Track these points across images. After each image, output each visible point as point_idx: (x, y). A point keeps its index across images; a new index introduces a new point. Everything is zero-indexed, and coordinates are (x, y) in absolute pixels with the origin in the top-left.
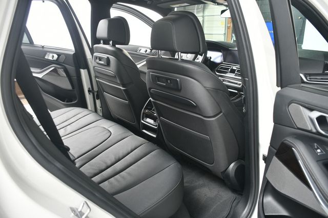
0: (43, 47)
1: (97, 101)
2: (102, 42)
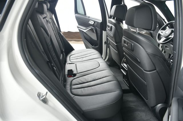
1: (108, 49)
2: (112, 17)
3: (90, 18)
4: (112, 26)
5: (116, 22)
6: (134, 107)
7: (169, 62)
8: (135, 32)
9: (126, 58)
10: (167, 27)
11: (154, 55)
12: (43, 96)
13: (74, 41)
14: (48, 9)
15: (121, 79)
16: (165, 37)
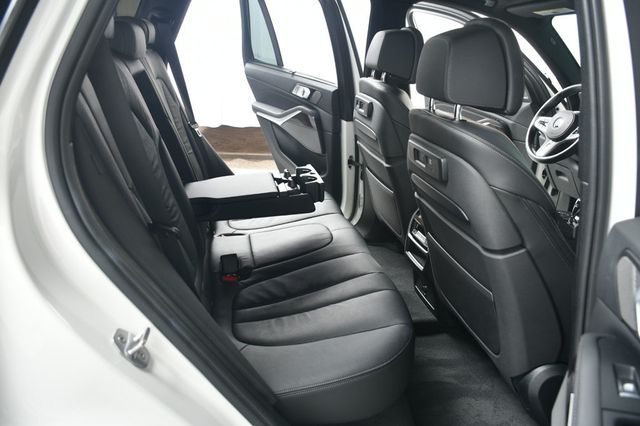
0: (293, 74)
1: (361, 183)
2: (373, 73)
3: (296, 78)
4: (371, 103)
5: (387, 89)
6: (453, 381)
7: (569, 223)
8: (451, 121)
9: (424, 211)
10: (560, 106)
11: (518, 197)
12: (134, 344)
13: (243, 160)
14: (149, 46)
15: (407, 285)
16: (554, 140)
